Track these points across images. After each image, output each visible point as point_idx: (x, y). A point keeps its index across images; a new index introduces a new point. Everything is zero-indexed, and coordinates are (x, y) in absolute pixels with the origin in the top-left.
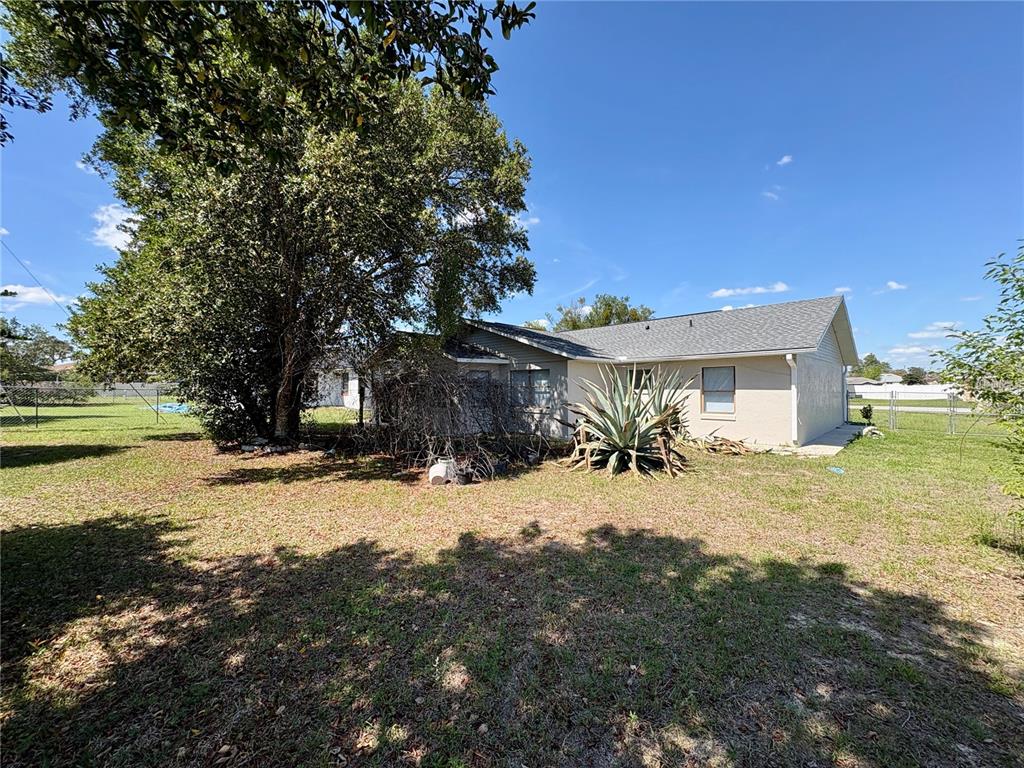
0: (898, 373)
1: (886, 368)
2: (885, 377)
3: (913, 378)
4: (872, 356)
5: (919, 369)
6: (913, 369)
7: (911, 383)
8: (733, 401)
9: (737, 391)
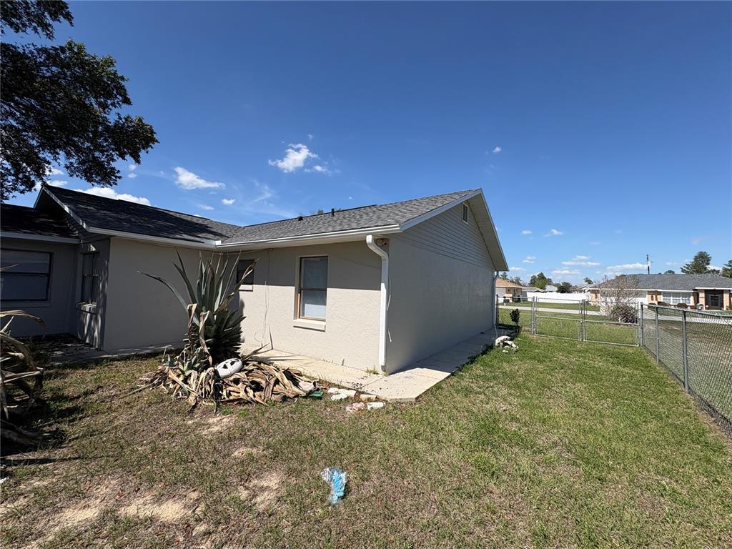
0: (556, 285)
1: (549, 282)
2: (548, 288)
3: (564, 289)
4: (542, 274)
5: (568, 284)
6: (564, 283)
7: (563, 292)
8: (324, 303)
9: (328, 289)
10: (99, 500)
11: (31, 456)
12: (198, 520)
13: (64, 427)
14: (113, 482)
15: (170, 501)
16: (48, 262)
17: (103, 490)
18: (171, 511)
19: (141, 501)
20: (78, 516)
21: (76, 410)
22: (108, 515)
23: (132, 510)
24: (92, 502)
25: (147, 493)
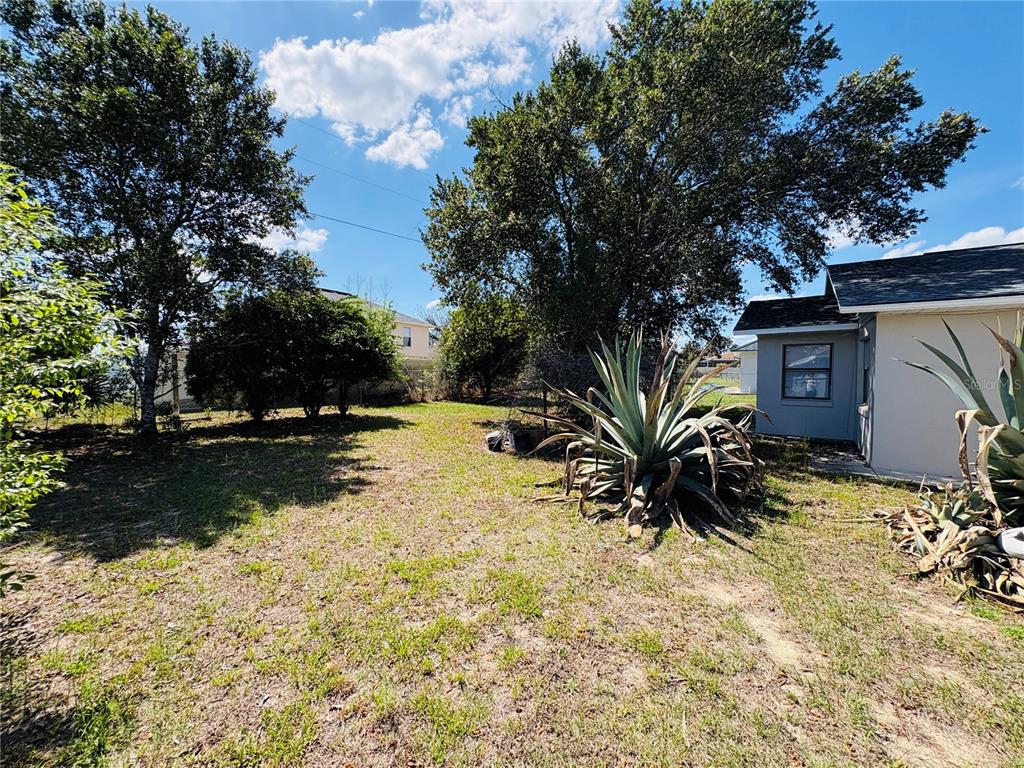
10: (740, 595)
11: (728, 533)
12: (799, 682)
13: (763, 523)
14: (761, 590)
15: (792, 644)
16: (829, 356)
17: (749, 590)
18: (784, 652)
19: (769, 622)
20: (720, 594)
21: (785, 514)
22: (736, 611)
23: (757, 622)
24: (735, 592)
25: (779, 620)
